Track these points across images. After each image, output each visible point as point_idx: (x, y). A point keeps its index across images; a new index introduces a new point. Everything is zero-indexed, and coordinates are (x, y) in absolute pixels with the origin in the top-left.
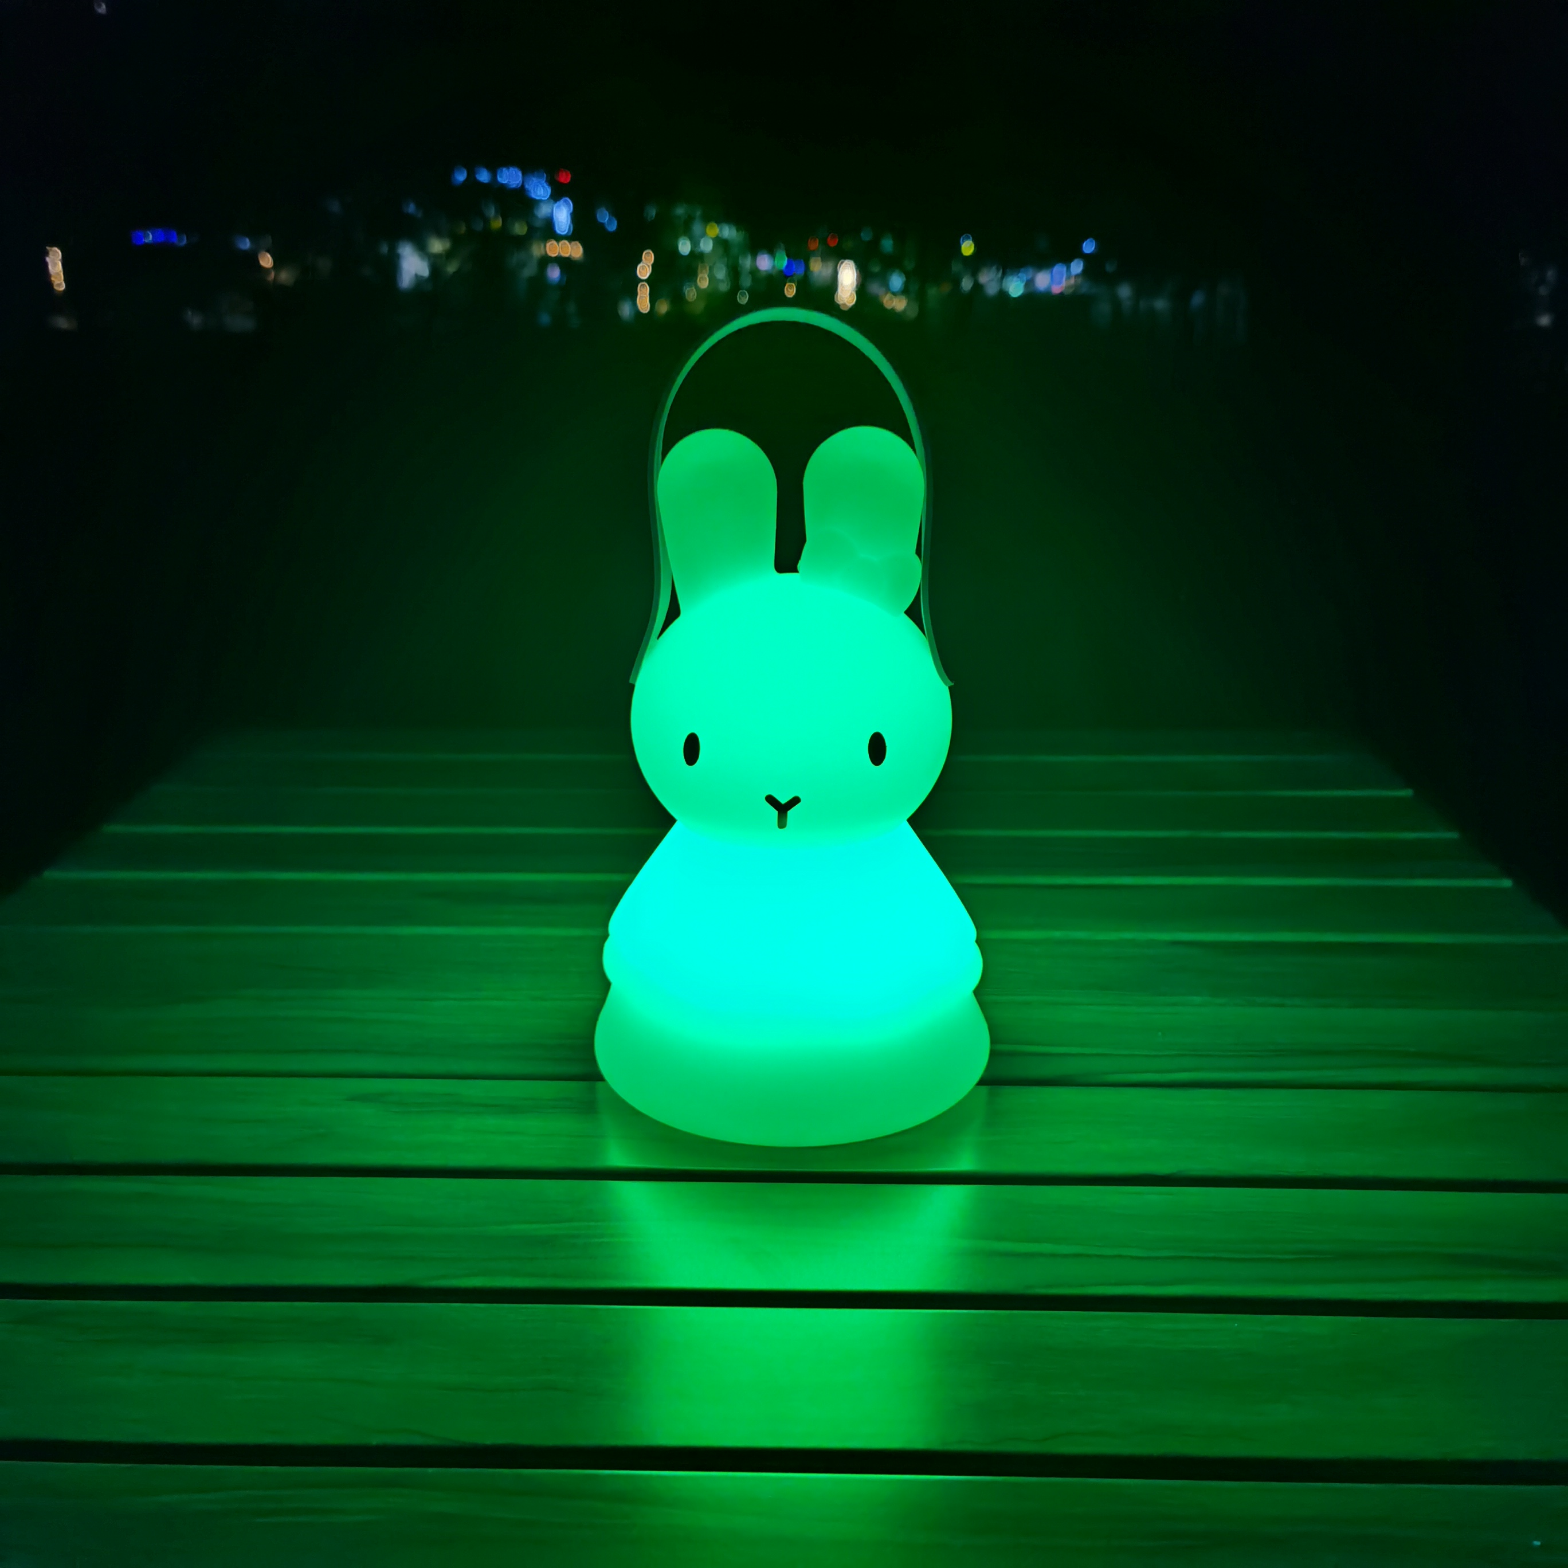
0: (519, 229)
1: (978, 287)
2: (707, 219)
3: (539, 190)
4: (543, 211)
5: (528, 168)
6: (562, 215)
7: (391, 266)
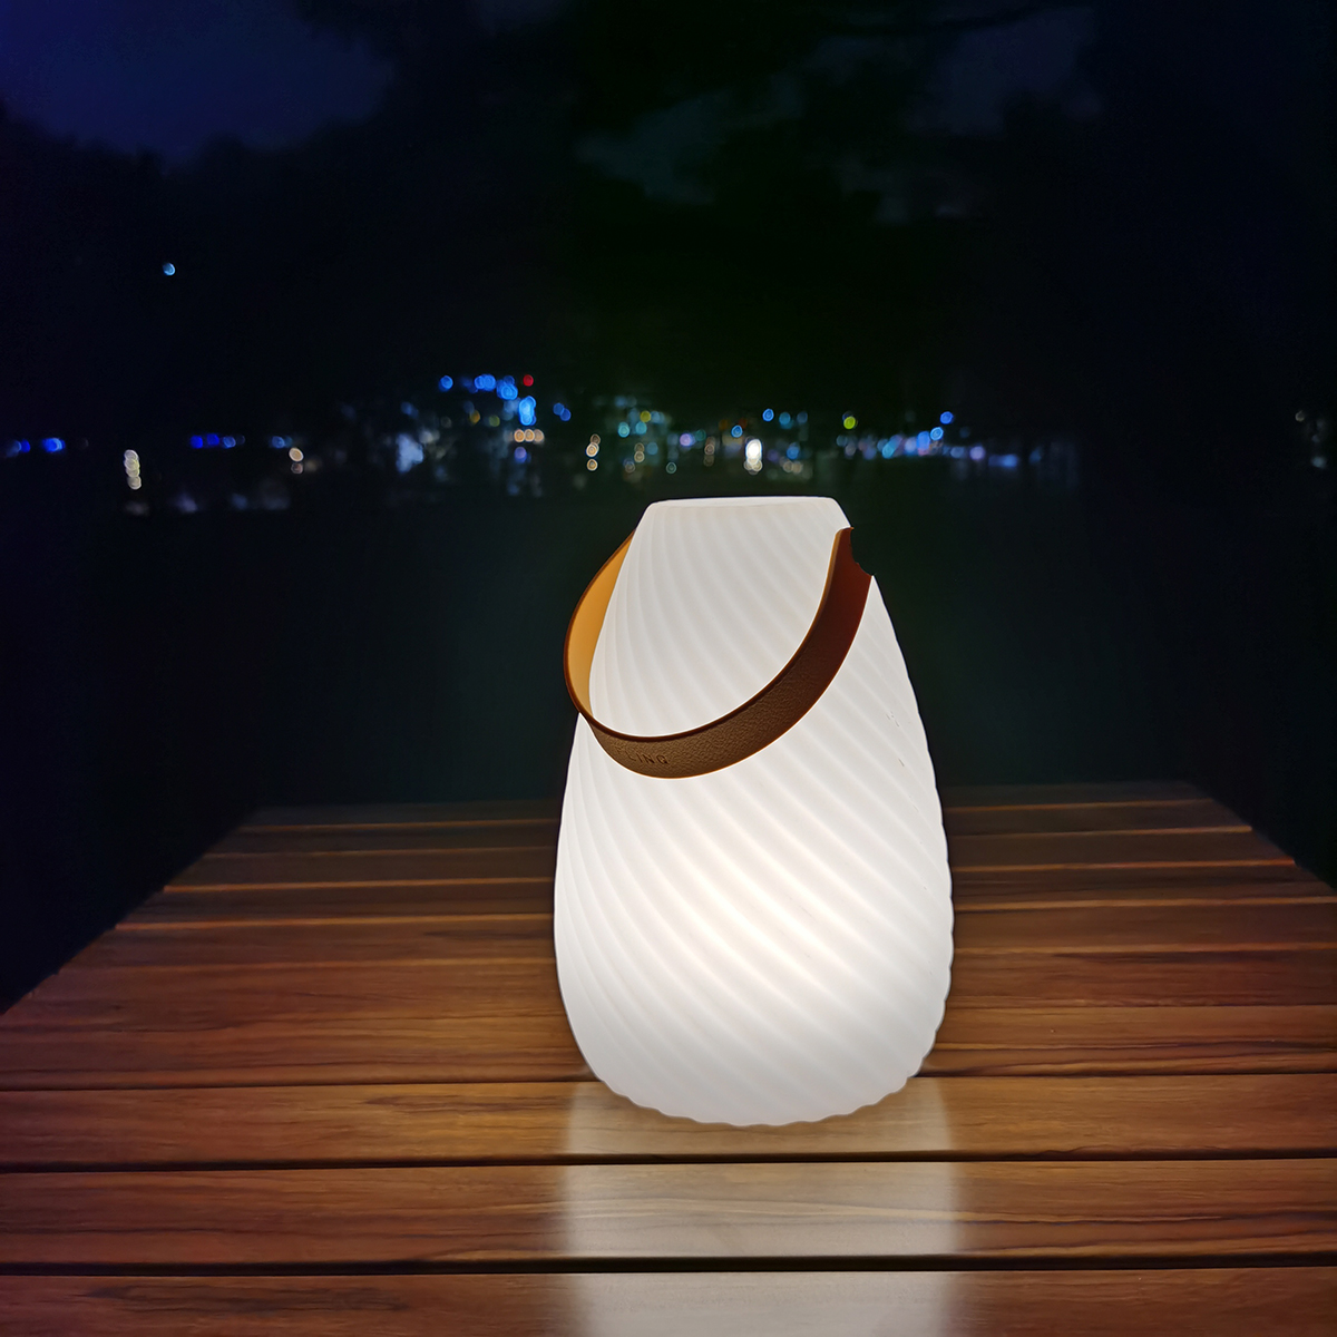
0: (494, 422)
1: (858, 453)
2: (641, 408)
3: (509, 391)
4: (511, 408)
5: (499, 376)
6: (527, 410)
7: (392, 454)
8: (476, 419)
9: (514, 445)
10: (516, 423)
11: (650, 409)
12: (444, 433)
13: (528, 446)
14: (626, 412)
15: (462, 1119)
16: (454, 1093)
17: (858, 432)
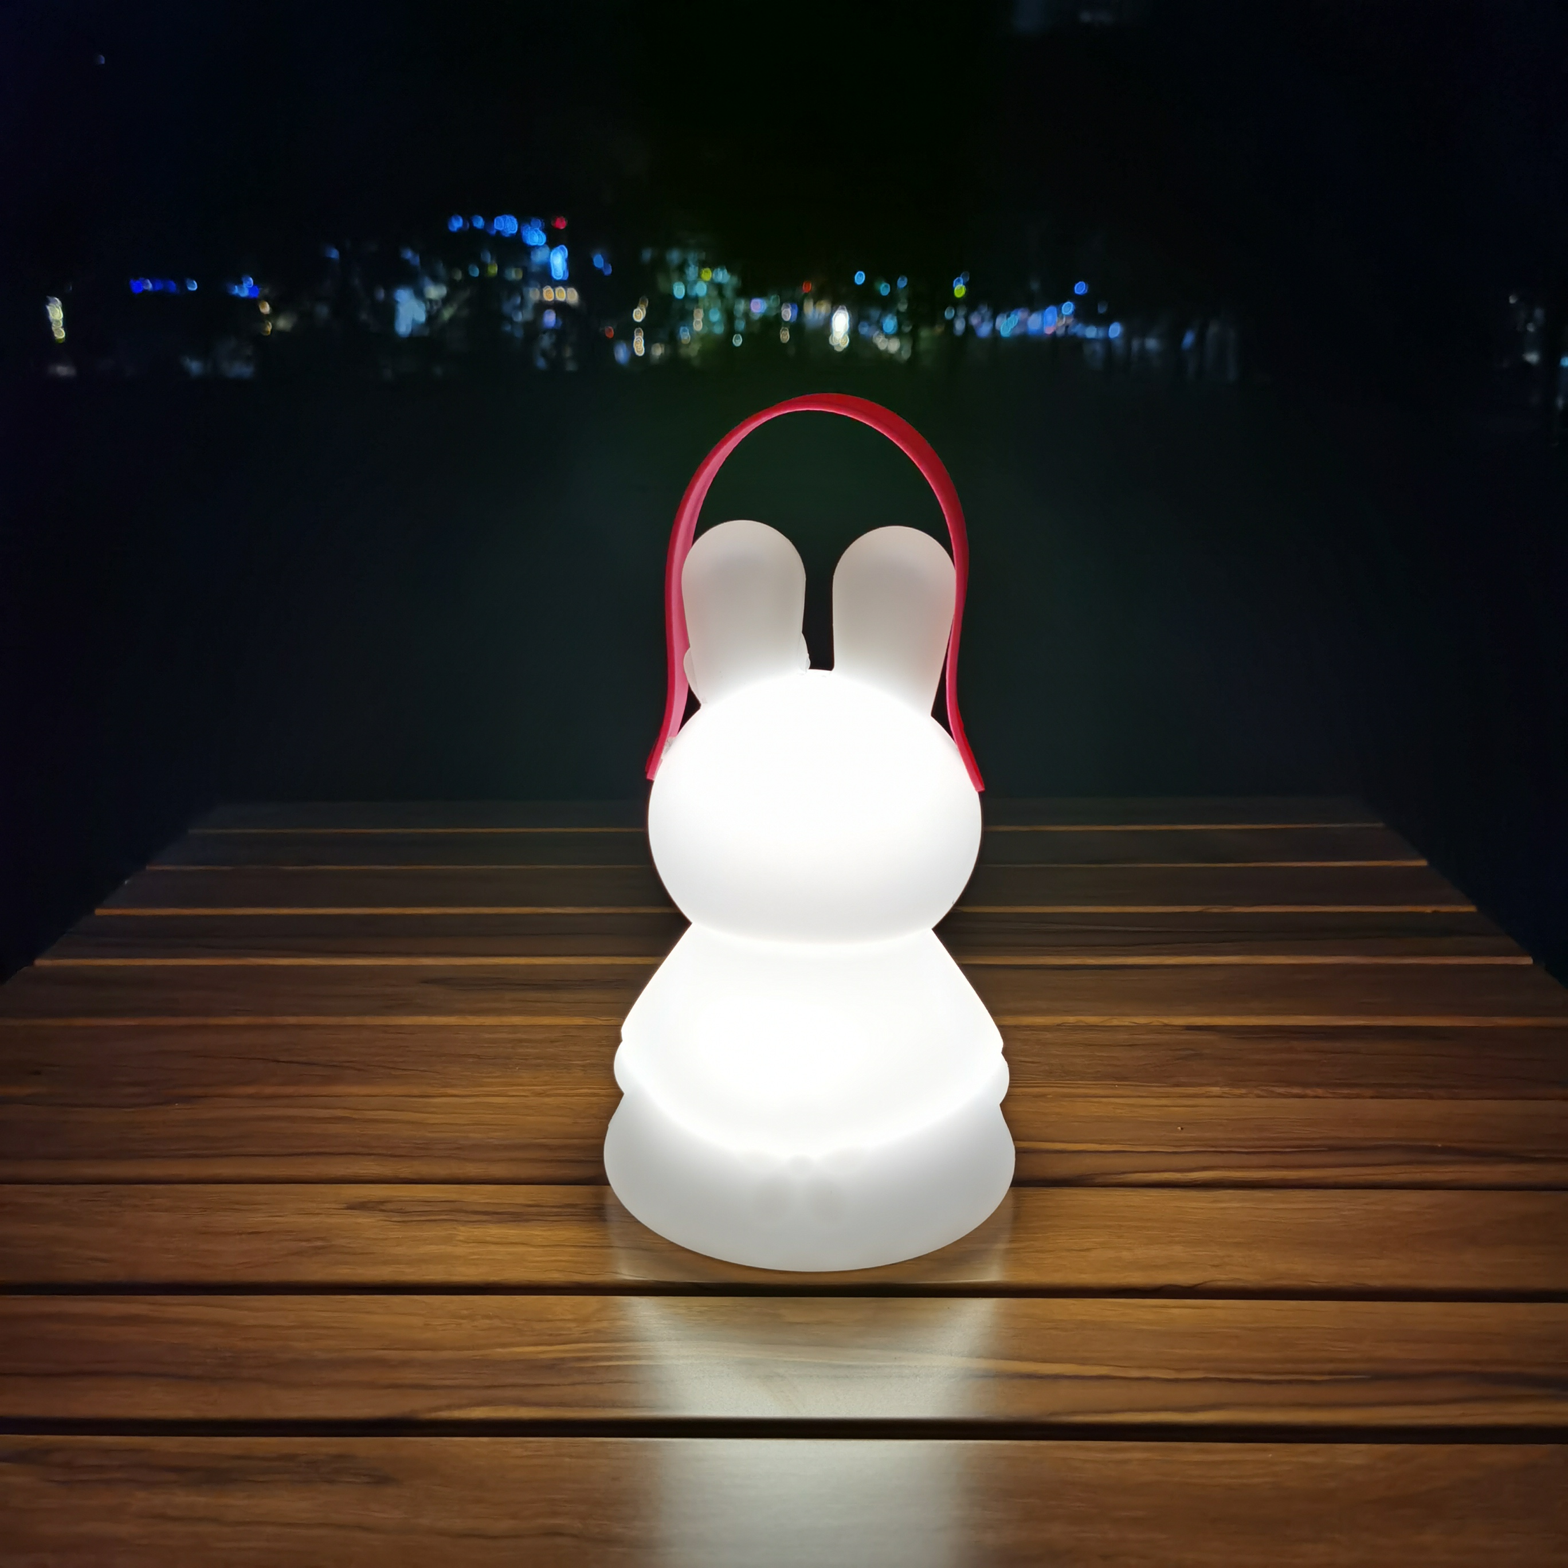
0: (514, 274)
1: (969, 329)
2: (702, 265)
3: (535, 237)
4: (539, 257)
5: (523, 216)
6: (559, 261)
7: (388, 312)
8: (493, 270)
9: (542, 306)
10: (545, 277)
11: (713, 265)
12: (453, 287)
13: (560, 307)
14: (682, 268)
15: (463, 1232)
16: (454, 1197)
17: (971, 303)
